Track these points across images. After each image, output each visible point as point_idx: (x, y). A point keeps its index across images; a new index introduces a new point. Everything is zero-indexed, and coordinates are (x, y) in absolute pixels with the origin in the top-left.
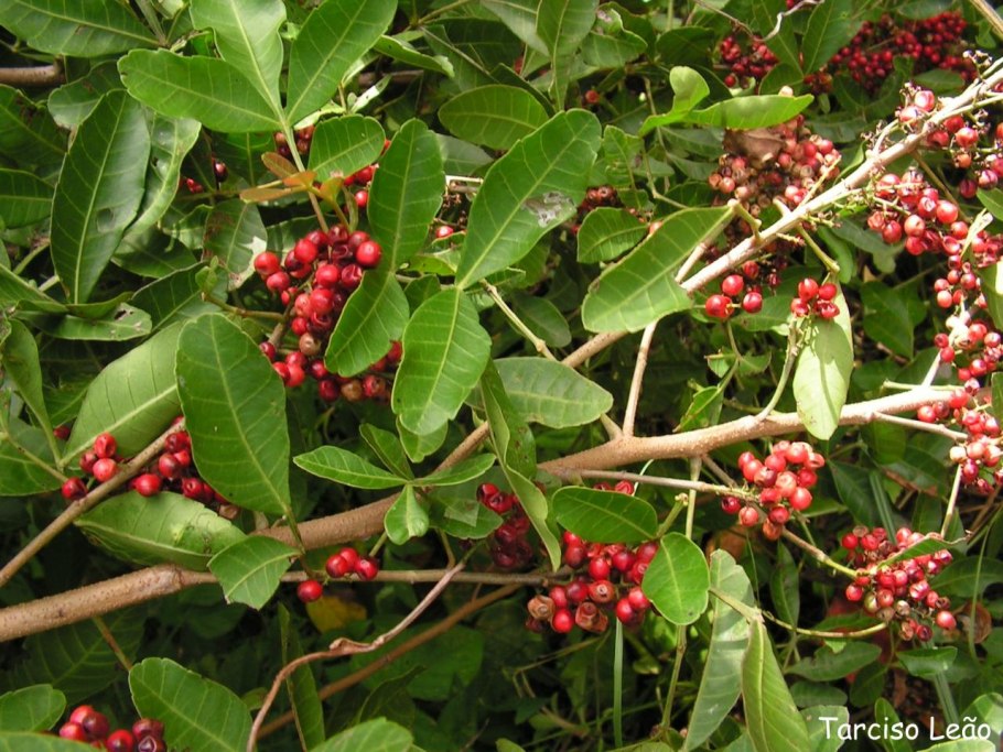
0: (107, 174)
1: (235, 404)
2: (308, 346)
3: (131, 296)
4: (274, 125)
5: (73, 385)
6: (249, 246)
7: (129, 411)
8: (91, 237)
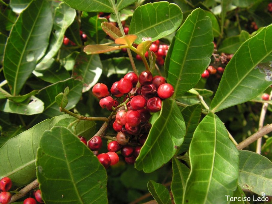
0: (33, 36)
1: (75, 180)
2: (122, 140)
3: (37, 92)
4: (110, 9)
5: (7, 133)
6: (94, 71)
7: (19, 165)
8: (23, 63)
